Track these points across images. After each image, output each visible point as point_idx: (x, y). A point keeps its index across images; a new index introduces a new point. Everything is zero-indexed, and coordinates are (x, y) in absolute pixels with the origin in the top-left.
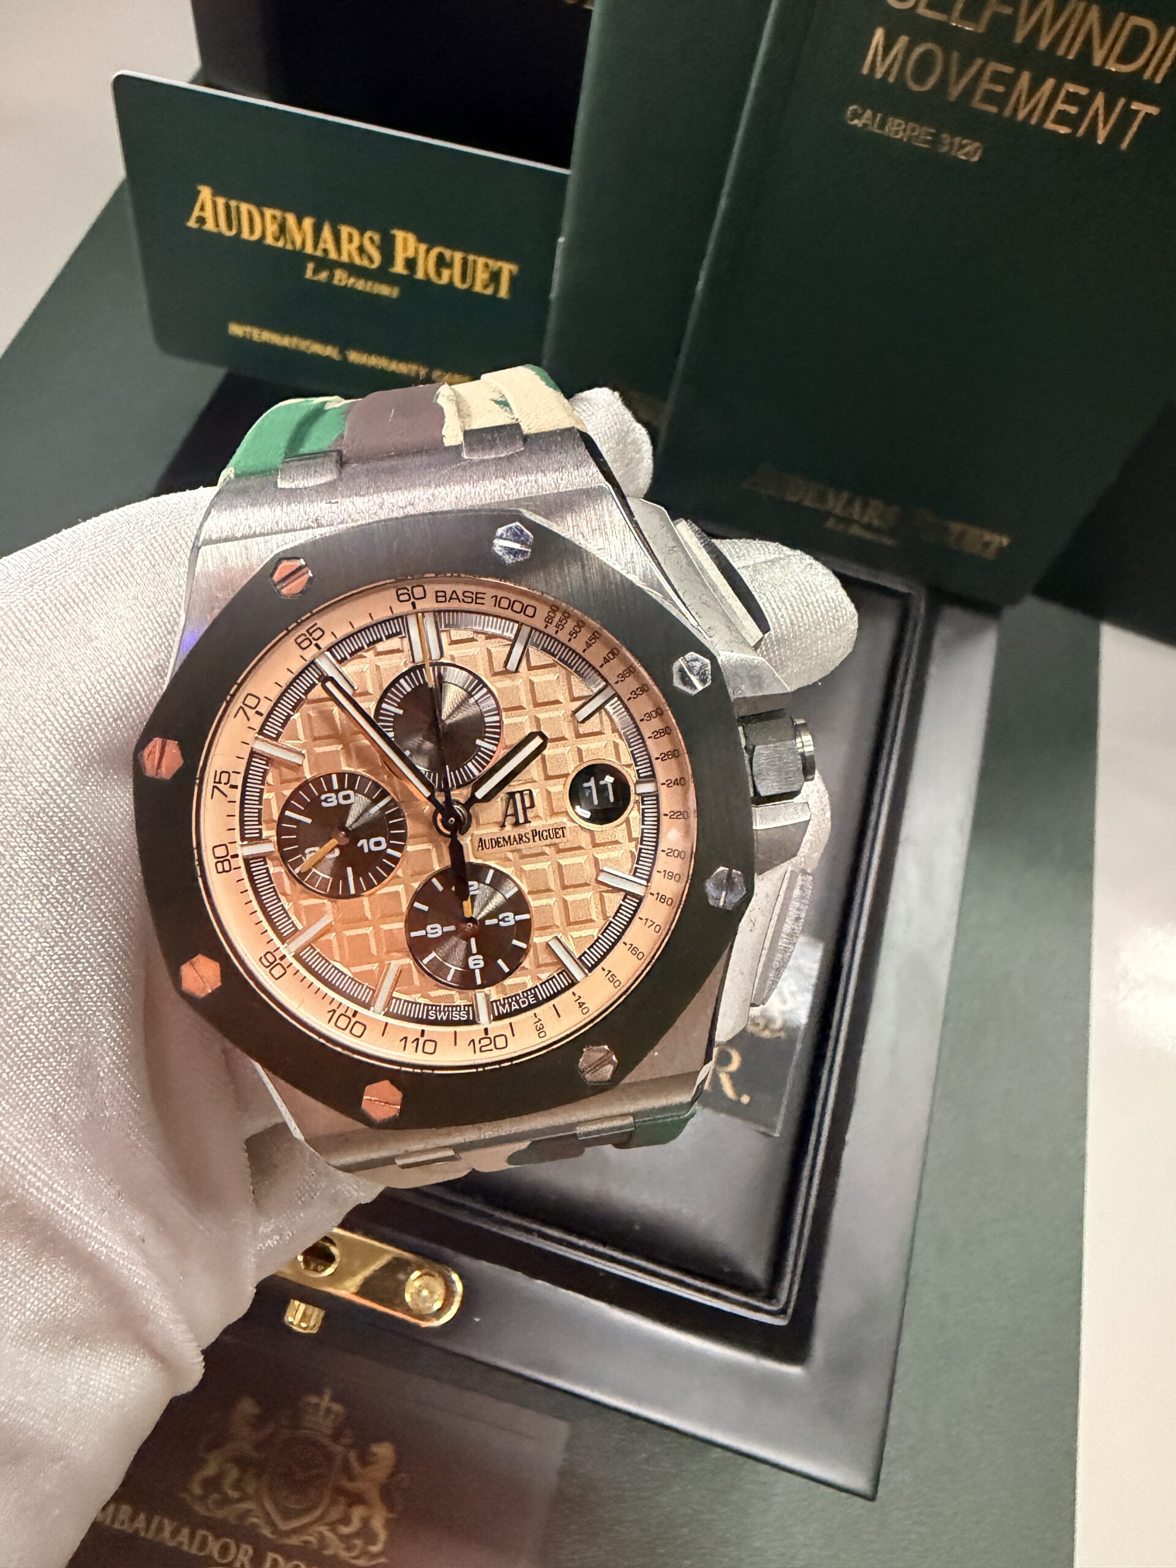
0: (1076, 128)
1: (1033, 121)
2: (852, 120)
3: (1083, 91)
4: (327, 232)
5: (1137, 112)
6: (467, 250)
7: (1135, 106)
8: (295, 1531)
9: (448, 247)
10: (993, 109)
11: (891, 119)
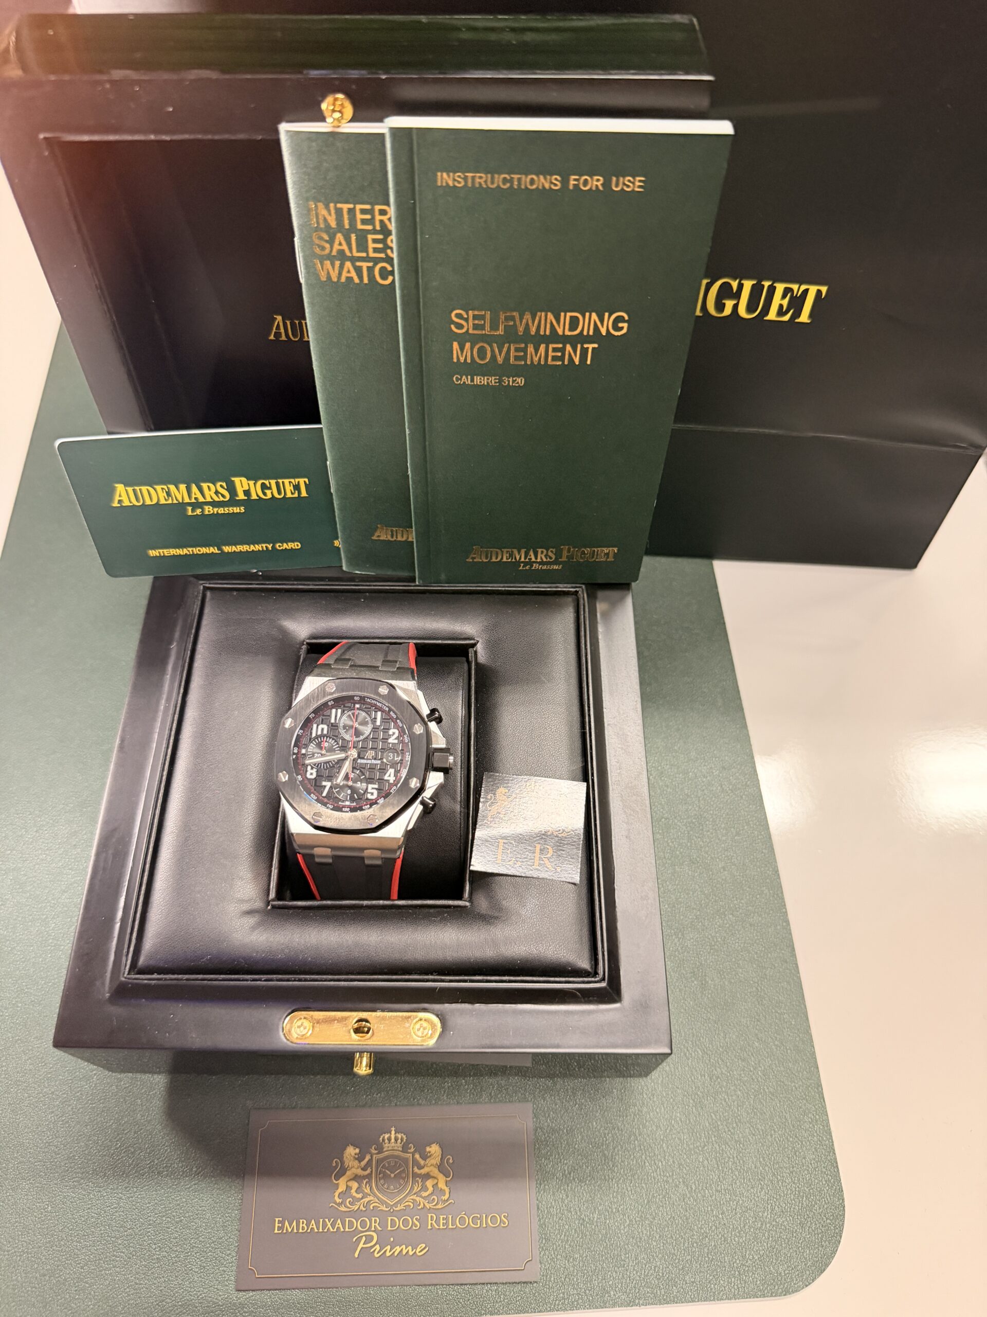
0: (563, 362)
1: (542, 363)
2: (458, 381)
3: (560, 346)
4: (194, 488)
5: (588, 348)
6: (276, 479)
7: (585, 346)
8: (400, 1202)
9: (265, 479)
10: (523, 363)
11: (475, 377)
